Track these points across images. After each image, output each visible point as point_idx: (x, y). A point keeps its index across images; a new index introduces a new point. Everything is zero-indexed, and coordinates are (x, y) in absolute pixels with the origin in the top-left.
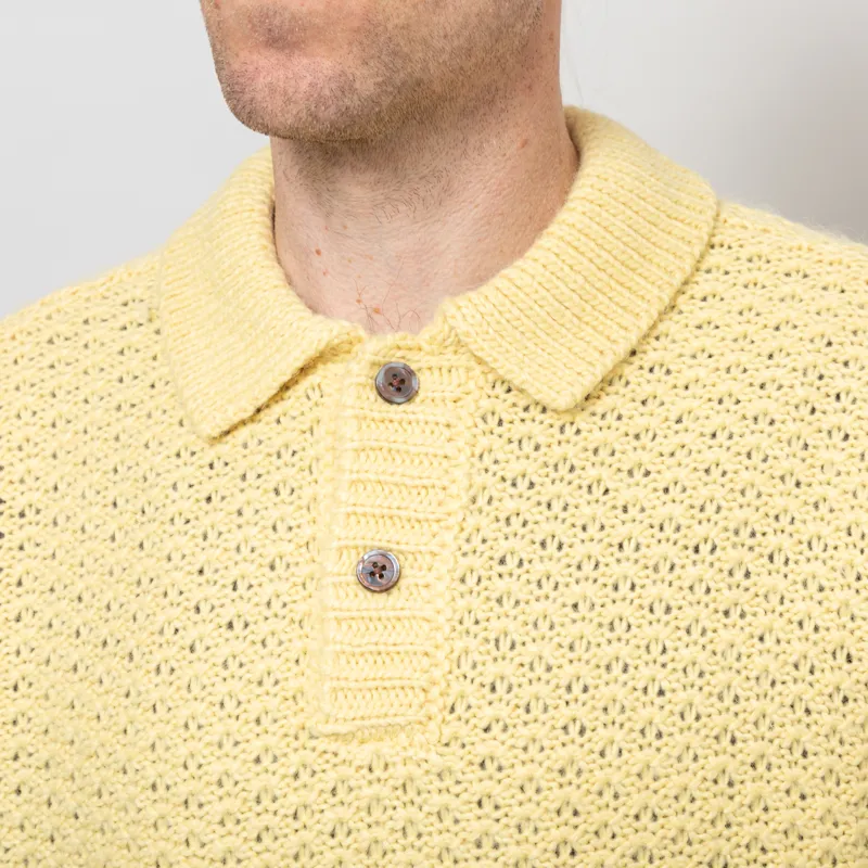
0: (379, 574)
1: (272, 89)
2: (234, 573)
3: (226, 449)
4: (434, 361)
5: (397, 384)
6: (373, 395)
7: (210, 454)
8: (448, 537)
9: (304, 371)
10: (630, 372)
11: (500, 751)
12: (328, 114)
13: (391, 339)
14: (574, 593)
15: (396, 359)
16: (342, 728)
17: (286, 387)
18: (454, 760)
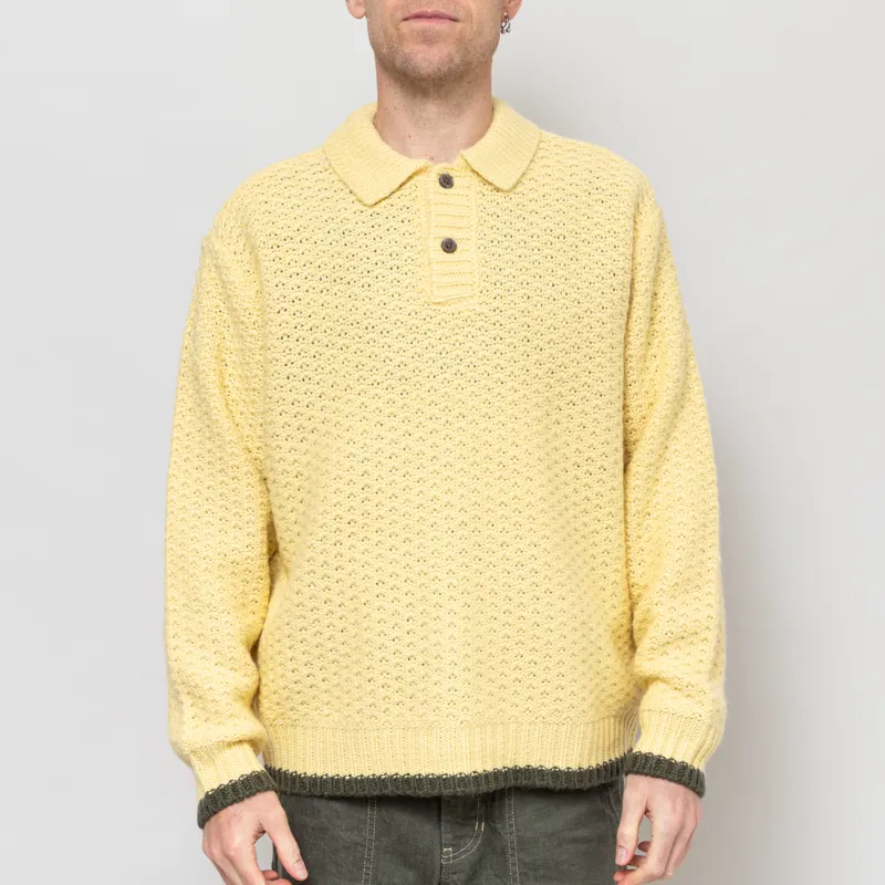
0: (449, 246)
1: (425, 59)
2: (390, 251)
3: (377, 209)
4: (458, 174)
5: (446, 181)
6: (438, 184)
7: (370, 211)
8: (473, 234)
9: (410, 178)
10: (523, 180)
11: (501, 305)
12: (445, 69)
13: (443, 165)
14: (519, 252)
15: (444, 172)
16: (441, 300)
17: (404, 183)
18: (485, 309)
